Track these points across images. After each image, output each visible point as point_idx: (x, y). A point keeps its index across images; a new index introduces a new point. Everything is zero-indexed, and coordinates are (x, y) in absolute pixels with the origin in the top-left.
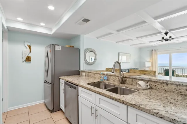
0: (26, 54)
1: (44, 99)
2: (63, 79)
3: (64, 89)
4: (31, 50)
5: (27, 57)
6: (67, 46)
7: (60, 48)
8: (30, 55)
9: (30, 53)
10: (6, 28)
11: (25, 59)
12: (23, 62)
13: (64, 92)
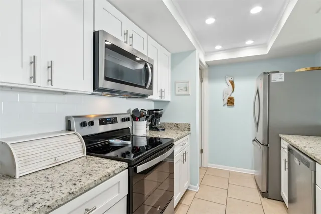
0: (228, 95)
1: (255, 170)
2: (287, 141)
3: (287, 160)
4: (233, 88)
5: (229, 98)
6: (302, 70)
7: (283, 76)
8: (233, 95)
9: (233, 92)
10: (205, 64)
11: (226, 101)
12: (224, 105)
13: (287, 167)
